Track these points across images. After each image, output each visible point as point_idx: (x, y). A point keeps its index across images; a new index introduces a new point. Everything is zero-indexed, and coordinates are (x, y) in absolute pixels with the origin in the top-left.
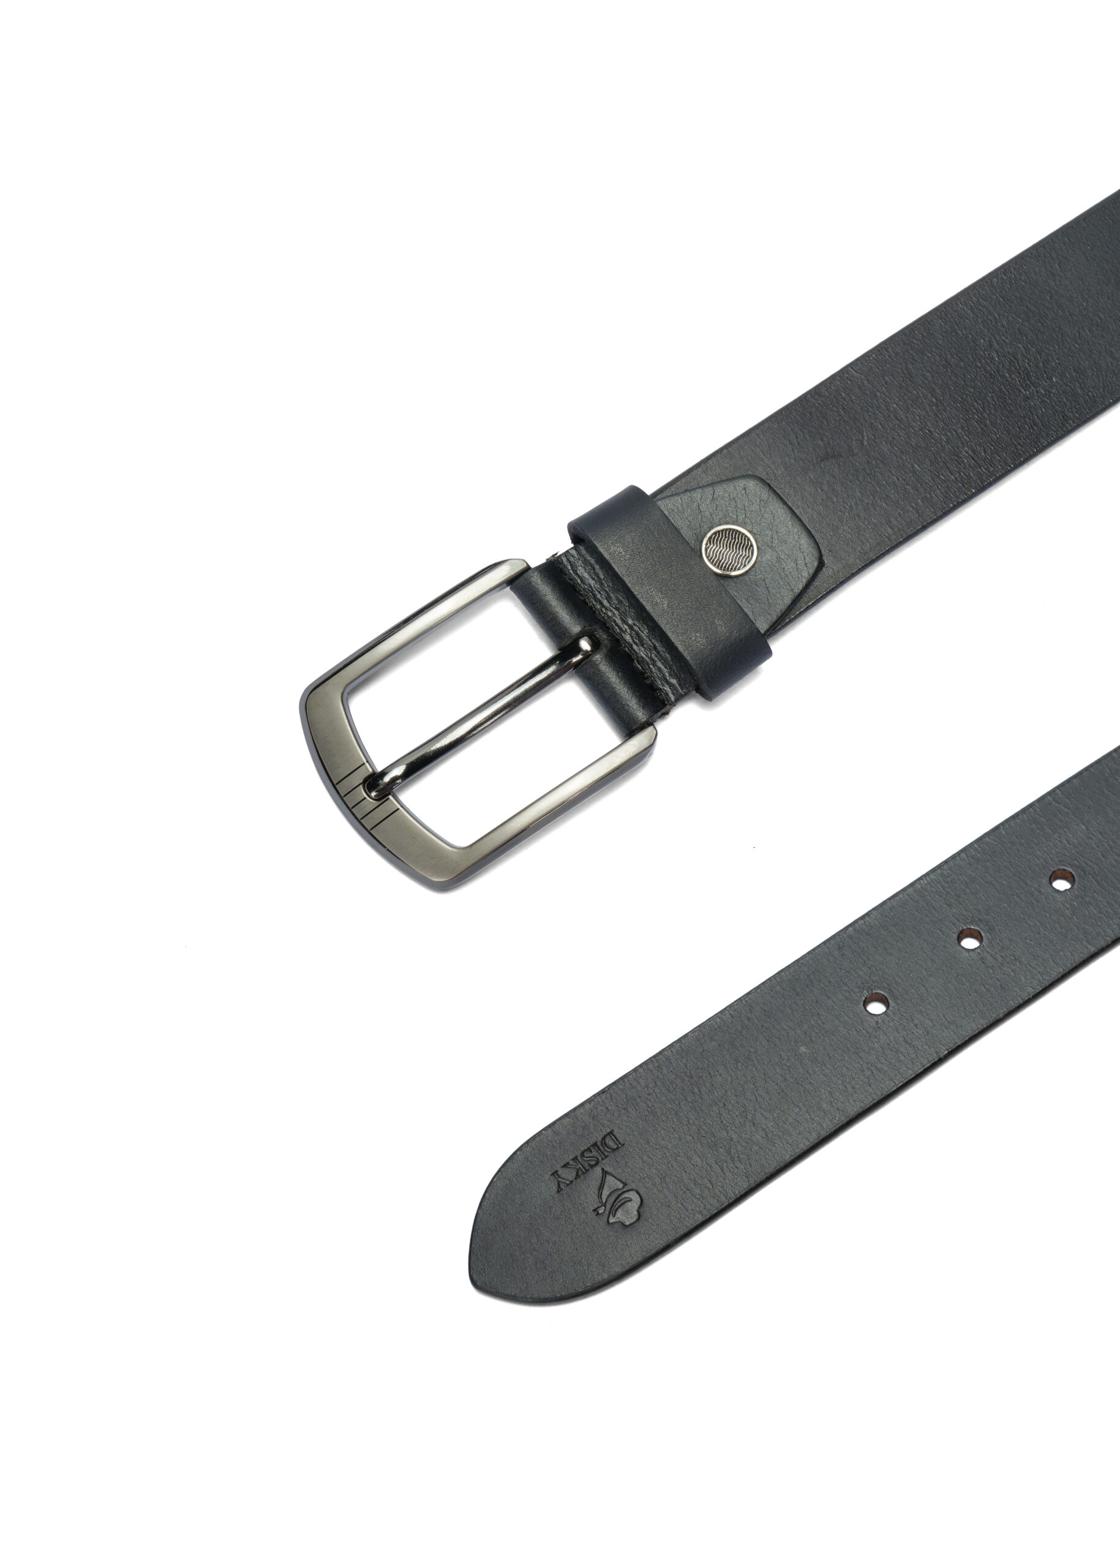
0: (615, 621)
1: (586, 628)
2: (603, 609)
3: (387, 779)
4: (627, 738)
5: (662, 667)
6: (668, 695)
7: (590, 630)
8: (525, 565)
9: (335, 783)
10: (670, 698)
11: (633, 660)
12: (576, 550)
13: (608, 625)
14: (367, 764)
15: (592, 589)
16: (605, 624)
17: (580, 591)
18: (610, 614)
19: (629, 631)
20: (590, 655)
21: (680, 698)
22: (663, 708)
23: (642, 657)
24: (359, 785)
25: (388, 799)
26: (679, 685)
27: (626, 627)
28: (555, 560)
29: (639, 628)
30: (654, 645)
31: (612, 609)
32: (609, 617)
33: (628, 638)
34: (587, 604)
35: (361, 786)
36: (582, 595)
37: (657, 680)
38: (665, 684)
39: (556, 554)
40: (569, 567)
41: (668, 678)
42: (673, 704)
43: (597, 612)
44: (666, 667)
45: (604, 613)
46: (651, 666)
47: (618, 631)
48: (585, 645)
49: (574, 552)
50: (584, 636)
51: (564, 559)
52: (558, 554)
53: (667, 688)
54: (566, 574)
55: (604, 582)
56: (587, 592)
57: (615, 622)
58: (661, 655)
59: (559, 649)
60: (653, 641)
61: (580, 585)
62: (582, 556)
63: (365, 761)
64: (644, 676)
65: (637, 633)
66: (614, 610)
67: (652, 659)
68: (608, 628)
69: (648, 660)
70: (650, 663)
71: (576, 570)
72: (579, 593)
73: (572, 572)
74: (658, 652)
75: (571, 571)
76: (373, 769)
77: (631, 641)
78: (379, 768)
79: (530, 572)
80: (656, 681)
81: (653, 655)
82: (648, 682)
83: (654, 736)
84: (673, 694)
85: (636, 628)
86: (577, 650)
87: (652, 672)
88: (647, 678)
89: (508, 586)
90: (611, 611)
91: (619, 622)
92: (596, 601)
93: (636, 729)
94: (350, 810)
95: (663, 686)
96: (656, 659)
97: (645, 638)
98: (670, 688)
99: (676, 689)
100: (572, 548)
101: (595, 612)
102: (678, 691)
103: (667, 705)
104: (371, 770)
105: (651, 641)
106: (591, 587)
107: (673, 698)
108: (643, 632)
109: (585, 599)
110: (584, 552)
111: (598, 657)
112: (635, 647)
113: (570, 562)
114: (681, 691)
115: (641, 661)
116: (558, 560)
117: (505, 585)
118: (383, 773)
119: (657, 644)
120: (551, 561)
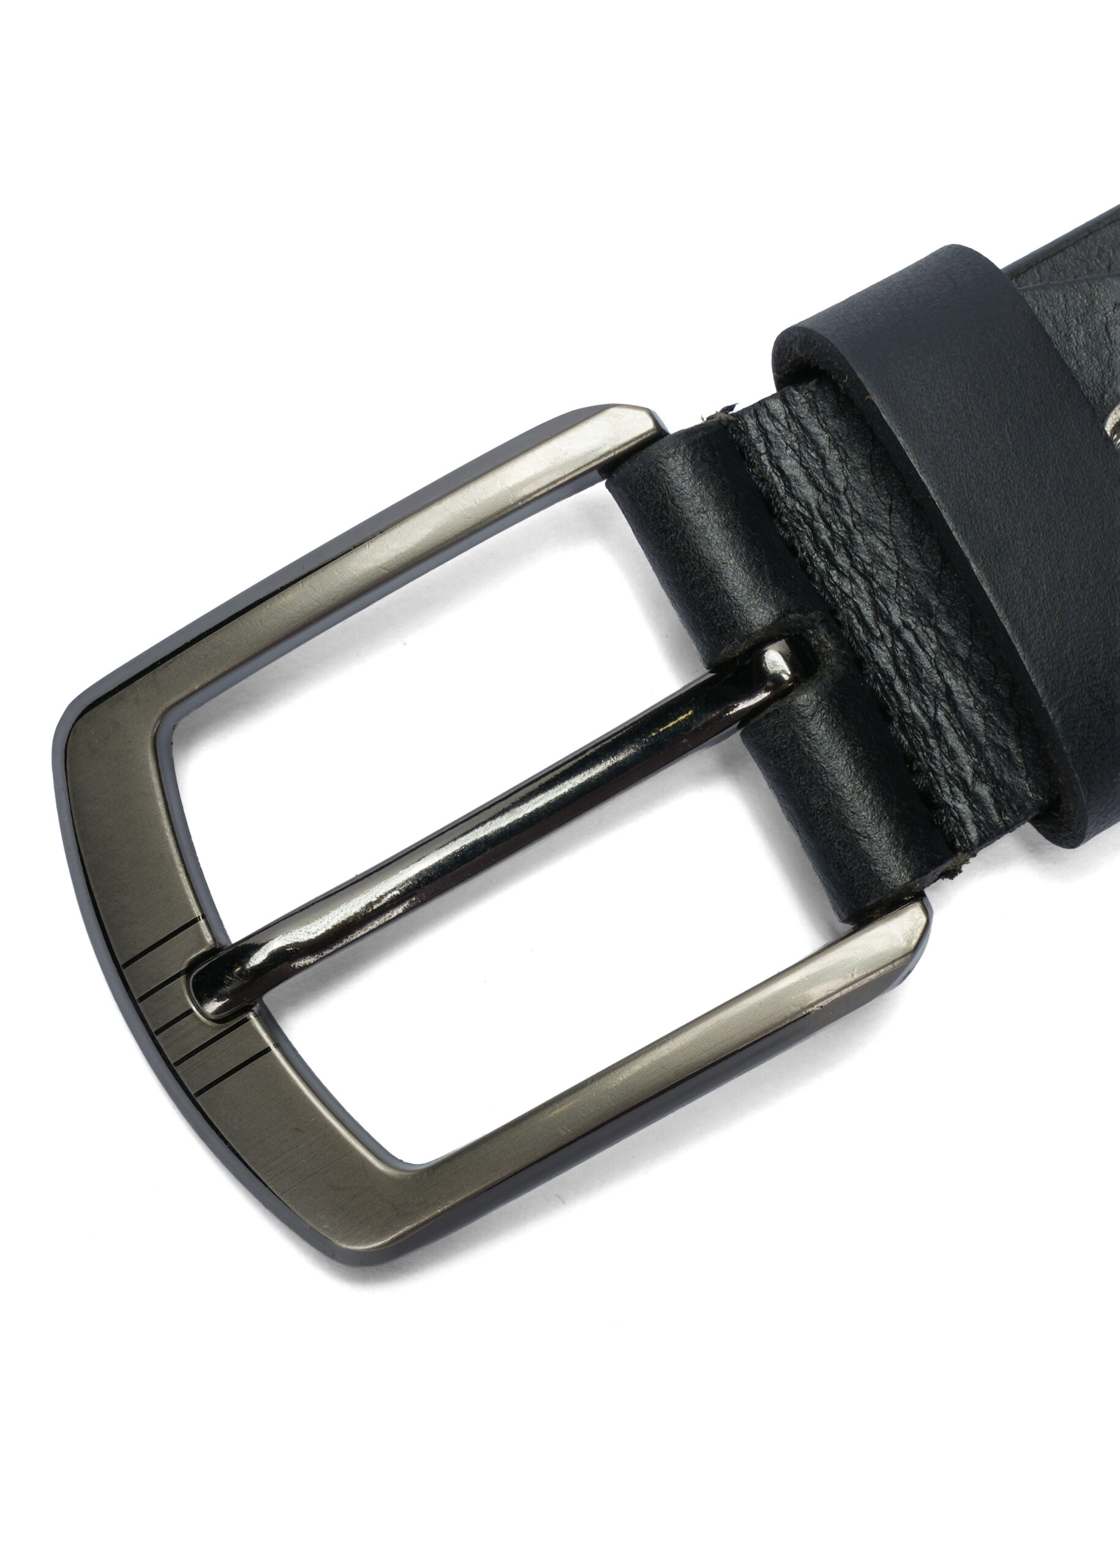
0: (859, 609)
1: (791, 616)
2: (834, 573)
3: (258, 958)
4: (848, 927)
5: (959, 749)
6: (963, 825)
7: (800, 621)
8: (649, 425)
9: (121, 963)
10: (967, 833)
11: (889, 720)
12: (785, 402)
13: (840, 618)
14: (202, 922)
15: (812, 514)
16: (833, 612)
17: (781, 515)
18: (847, 587)
19: (889, 640)
20: (789, 690)
21: (990, 834)
22: (951, 857)
23: (913, 716)
24: (178, 976)
25: (247, 1020)
26: (996, 801)
27: (884, 629)
28: (729, 421)
29: (916, 636)
30: (948, 687)
31: (855, 575)
32: (845, 597)
33: (882, 656)
34: (793, 551)
35: (182, 978)
36: (785, 526)
37: (942, 779)
38: (961, 794)
39: (732, 408)
40: (761, 447)
41: (969, 780)
42: (971, 851)
43: (817, 578)
44: (968, 751)
45: (835, 585)
46: (932, 742)
47: (863, 636)
48: (775, 660)
49: (777, 407)
50: (780, 639)
51: (751, 422)
52: (736, 410)
53: (963, 807)
54: (753, 466)
55: (843, 498)
56: (798, 521)
57: (858, 611)
58: (959, 716)
59: (711, 667)
60: (947, 674)
61: (782, 499)
62: (796, 418)
63: (197, 913)
64: (911, 767)
65: (908, 648)
66: (859, 580)
67: (936, 725)
68: (840, 624)
69: (927, 726)
70: (930, 733)
71: (778, 458)
72: (780, 521)
73: (767, 463)
74: (954, 705)
75: (764, 458)
76: (214, 939)
77: (892, 671)
78: (236, 933)
79: (661, 442)
80: (938, 783)
81: (940, 713)
82: (921, 782)
83: (920, 931)
84: (977, 824)
85: (908, 636)
86: (759, 677)
87: (932, 758)
88: (919, 771)
89: (603, 479)
90: (852, 580)
91: (868, 613)
92: (818, 550)
93: (879, 904)
94: (153, 1038)
95: (954, 799)
96: (945, 723)
97: (927, 664)
98: (970, 807)
99: (984, 810)
100: (773, 397)
101: (811, 577)
102: (988, 816)
103: (959, 849)
104: (209, 939)
105: (940, 673)
106: (808, 507)
107: (974, 835)
108: (923, 648)
109: (791, 539)
110: (803, 411)
111: (805, 699)
112: (898, 686)
113: (764, 433)
114: (996, 818)
115: (908, 723)
116: (736, 422)
117: (596, 472)
118: (248, 947)
119: (955, 685)
120: (720, 422)
